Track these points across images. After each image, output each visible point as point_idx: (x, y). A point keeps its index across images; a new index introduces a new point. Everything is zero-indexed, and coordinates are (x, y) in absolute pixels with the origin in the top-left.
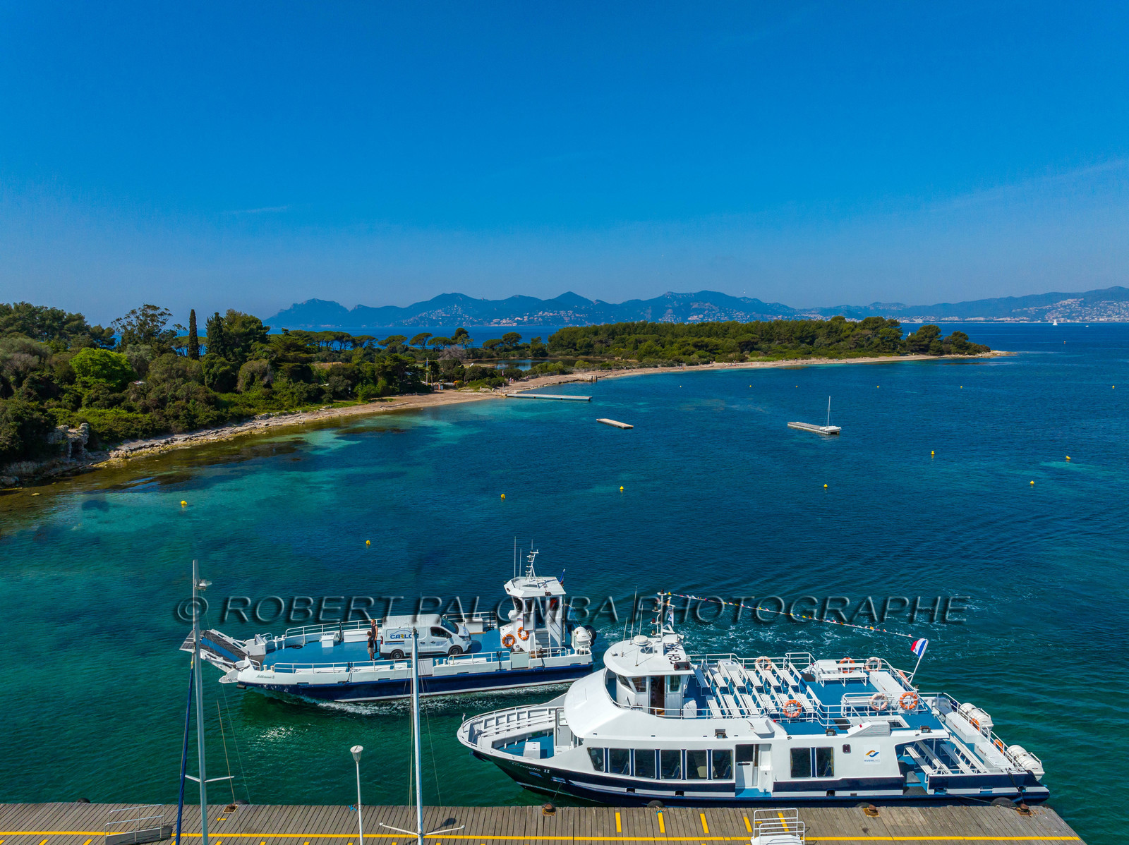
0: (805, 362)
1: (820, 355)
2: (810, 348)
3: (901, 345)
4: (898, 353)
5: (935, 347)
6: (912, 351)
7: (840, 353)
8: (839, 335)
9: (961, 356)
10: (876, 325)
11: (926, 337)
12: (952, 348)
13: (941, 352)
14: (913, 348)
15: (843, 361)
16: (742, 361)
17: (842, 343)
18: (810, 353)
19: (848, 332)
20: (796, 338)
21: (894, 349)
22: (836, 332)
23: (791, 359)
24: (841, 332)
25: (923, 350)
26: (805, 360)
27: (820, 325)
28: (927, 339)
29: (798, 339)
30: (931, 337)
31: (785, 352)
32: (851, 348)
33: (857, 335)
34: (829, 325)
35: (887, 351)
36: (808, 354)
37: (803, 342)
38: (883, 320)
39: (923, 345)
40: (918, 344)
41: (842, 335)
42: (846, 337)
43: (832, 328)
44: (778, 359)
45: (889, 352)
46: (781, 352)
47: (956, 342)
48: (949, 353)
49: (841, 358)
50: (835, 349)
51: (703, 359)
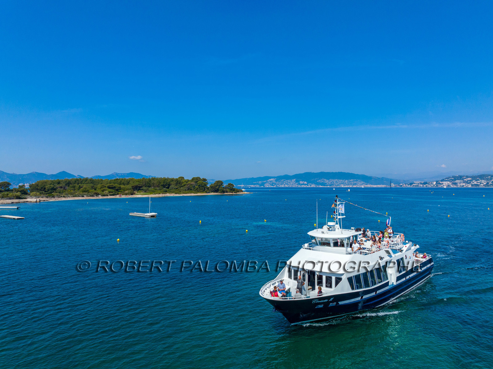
0: (163, 195)
1: (171, 192)
2: (167, 190)
3: (207, 188)
4: (206, 192)
5: (221, 189)
6: (212, 191)
7: (180, 192)
8: (181, 185)
9: (232, 193)
10: (197, 180)
11: (217, 185)
12: (228, 190)
13: (224, 192)
14: (212, 190)
15: (181, 195)
16: (132, 194)
17: (182, 188)
18: (166, 191)
19: (185, 183)
20: (161, 185)
21: (204, 190)
22: (180, 183)
23: (157, 194)
24: (182, 183)
25: (216, 191)
26: (164, 195)
27: (172, 180)
28: (218, 186)
29: (162, 186)
30: (220, 186)
31: (155, 191)
32: (186, 190)
33: (189, 184)
34: (177, 180)
35: (201, 191)
36: (166, 192)
37: (164, 187)
38: (200, 178)
39: (216, 189)
40: (214, 188)
41: (182, 185)
42: (184, 185)
43: (178, 182)
44: (151, 194)
45: (202, 192)
46: (153, 191)
47: (229, 188)
48: (227, 192)
49: (181, 194)
50: (178, 190)
51: (111, 193)
